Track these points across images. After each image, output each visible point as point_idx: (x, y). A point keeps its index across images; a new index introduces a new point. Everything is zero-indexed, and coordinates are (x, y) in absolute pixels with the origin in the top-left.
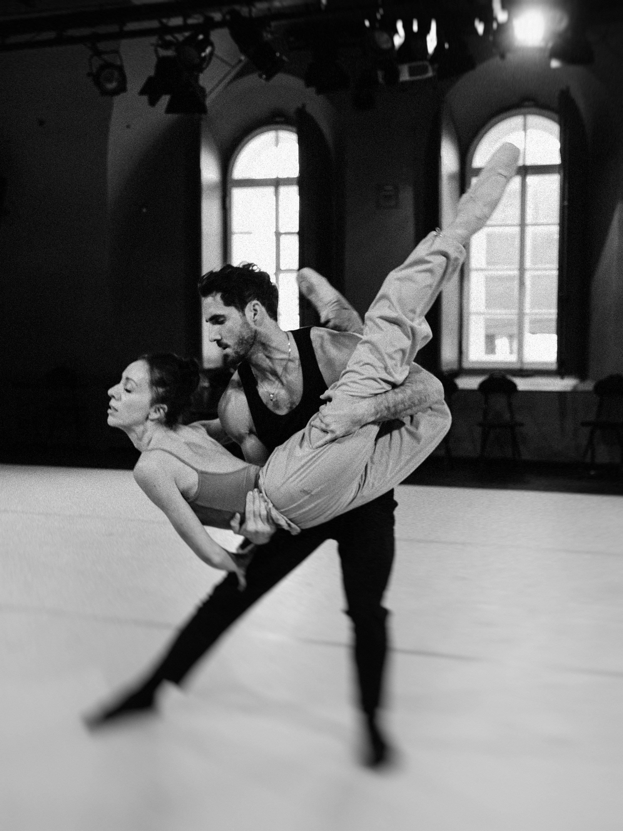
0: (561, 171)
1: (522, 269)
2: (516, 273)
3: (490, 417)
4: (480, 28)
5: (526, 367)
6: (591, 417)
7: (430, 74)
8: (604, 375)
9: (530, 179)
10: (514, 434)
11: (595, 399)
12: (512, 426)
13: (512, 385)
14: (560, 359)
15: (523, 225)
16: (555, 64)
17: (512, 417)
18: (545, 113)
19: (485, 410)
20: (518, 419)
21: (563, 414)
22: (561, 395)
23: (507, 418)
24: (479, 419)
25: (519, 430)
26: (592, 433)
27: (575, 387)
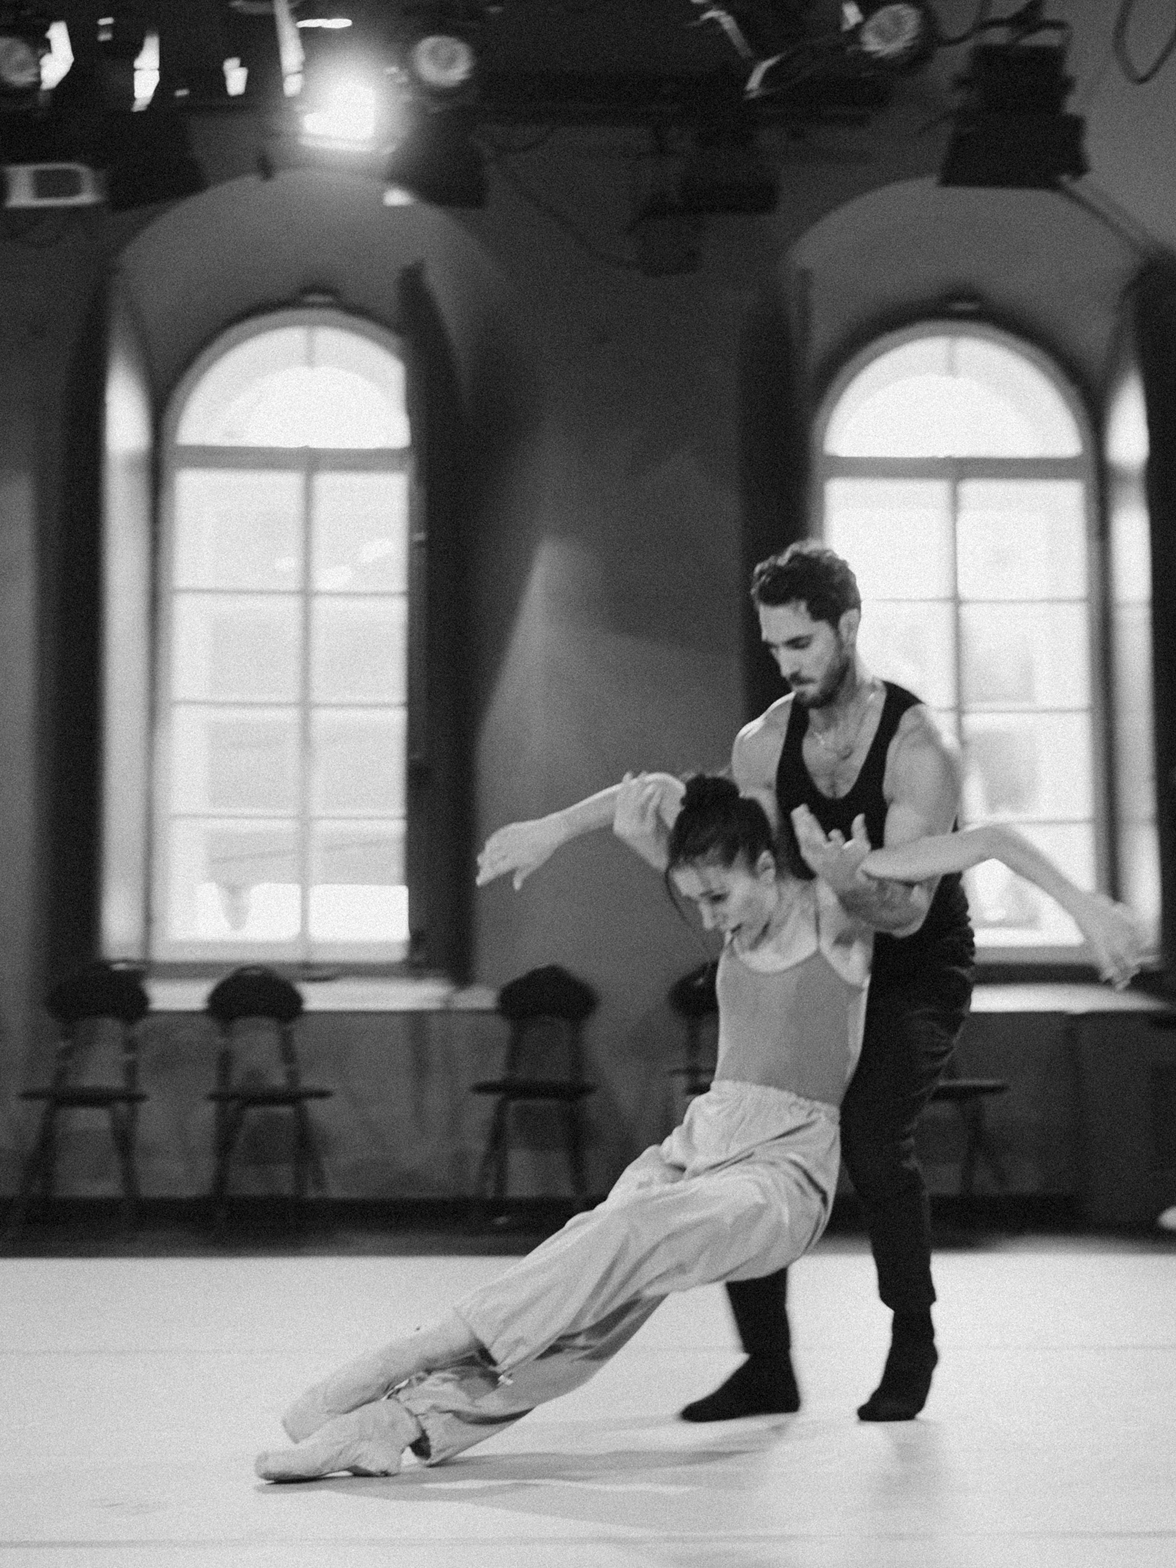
0: (410, 464)
1: (305, 705)
2: (290, 716)
3: (237, 1079)
4: (236, 78)
5: (318, 957)
6: (496, 1073)
7: (86, 198)
8: (520, 971)
9: (327, 482)
10: (302, 1116)
11: (501, 1029)
12: (294, 1097)
13: (296, 1000)
14: (418, 937)
15: (306, 593)
16: (396, 198)
17: (293, 1076)
18: (371, 327)
19: (225, 1061)
20: (309, 1081)
21: (421, 1068)
22: (416, 1019)
23: (278, 1079)
24: (210, 1083)
25: (316, 1108)
26: (500, 1110)
27: (447, 1001)
